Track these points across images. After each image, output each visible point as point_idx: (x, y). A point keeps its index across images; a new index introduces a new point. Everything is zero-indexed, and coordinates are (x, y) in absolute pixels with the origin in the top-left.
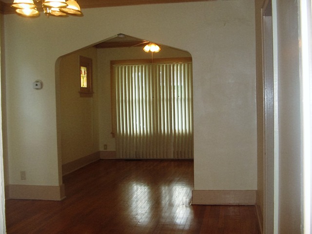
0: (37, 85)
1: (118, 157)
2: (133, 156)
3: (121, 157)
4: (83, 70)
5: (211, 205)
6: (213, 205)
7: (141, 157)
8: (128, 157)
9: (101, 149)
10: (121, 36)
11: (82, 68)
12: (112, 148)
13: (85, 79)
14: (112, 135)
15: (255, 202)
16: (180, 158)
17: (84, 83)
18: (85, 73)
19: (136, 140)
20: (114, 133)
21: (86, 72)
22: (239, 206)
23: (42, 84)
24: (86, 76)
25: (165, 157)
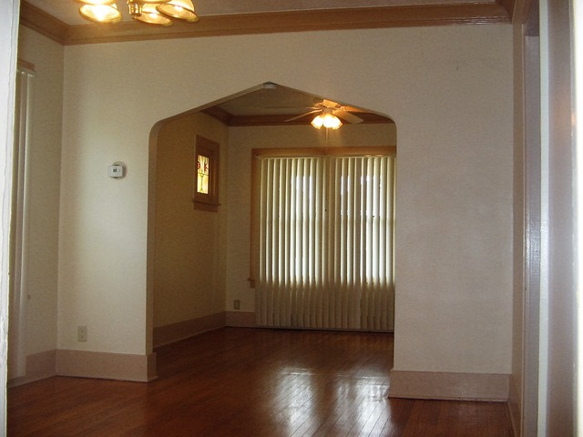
0: (115, 170)
1: (259, 324)
2: (286, 323)
3: (265, 324)
4: (203, 161)
5: (425, 400)
6: (429, 400)
7: (301, 326)
8: (278, 325)
9: (229, 307)
10: (270, 87)
11: (200, 157)
12: (248, 307)
13: (206, 178)
14: (249, 283)
15: (507, 397)
16: (372, 328)
17: (203, 186)
18: (205, 168)
19: (294, 294)
20: (253, 281)
21: (207, 166)
22: (477, 403)
23: (124, 170)
24: (207, 172)
25: (346, 327)
